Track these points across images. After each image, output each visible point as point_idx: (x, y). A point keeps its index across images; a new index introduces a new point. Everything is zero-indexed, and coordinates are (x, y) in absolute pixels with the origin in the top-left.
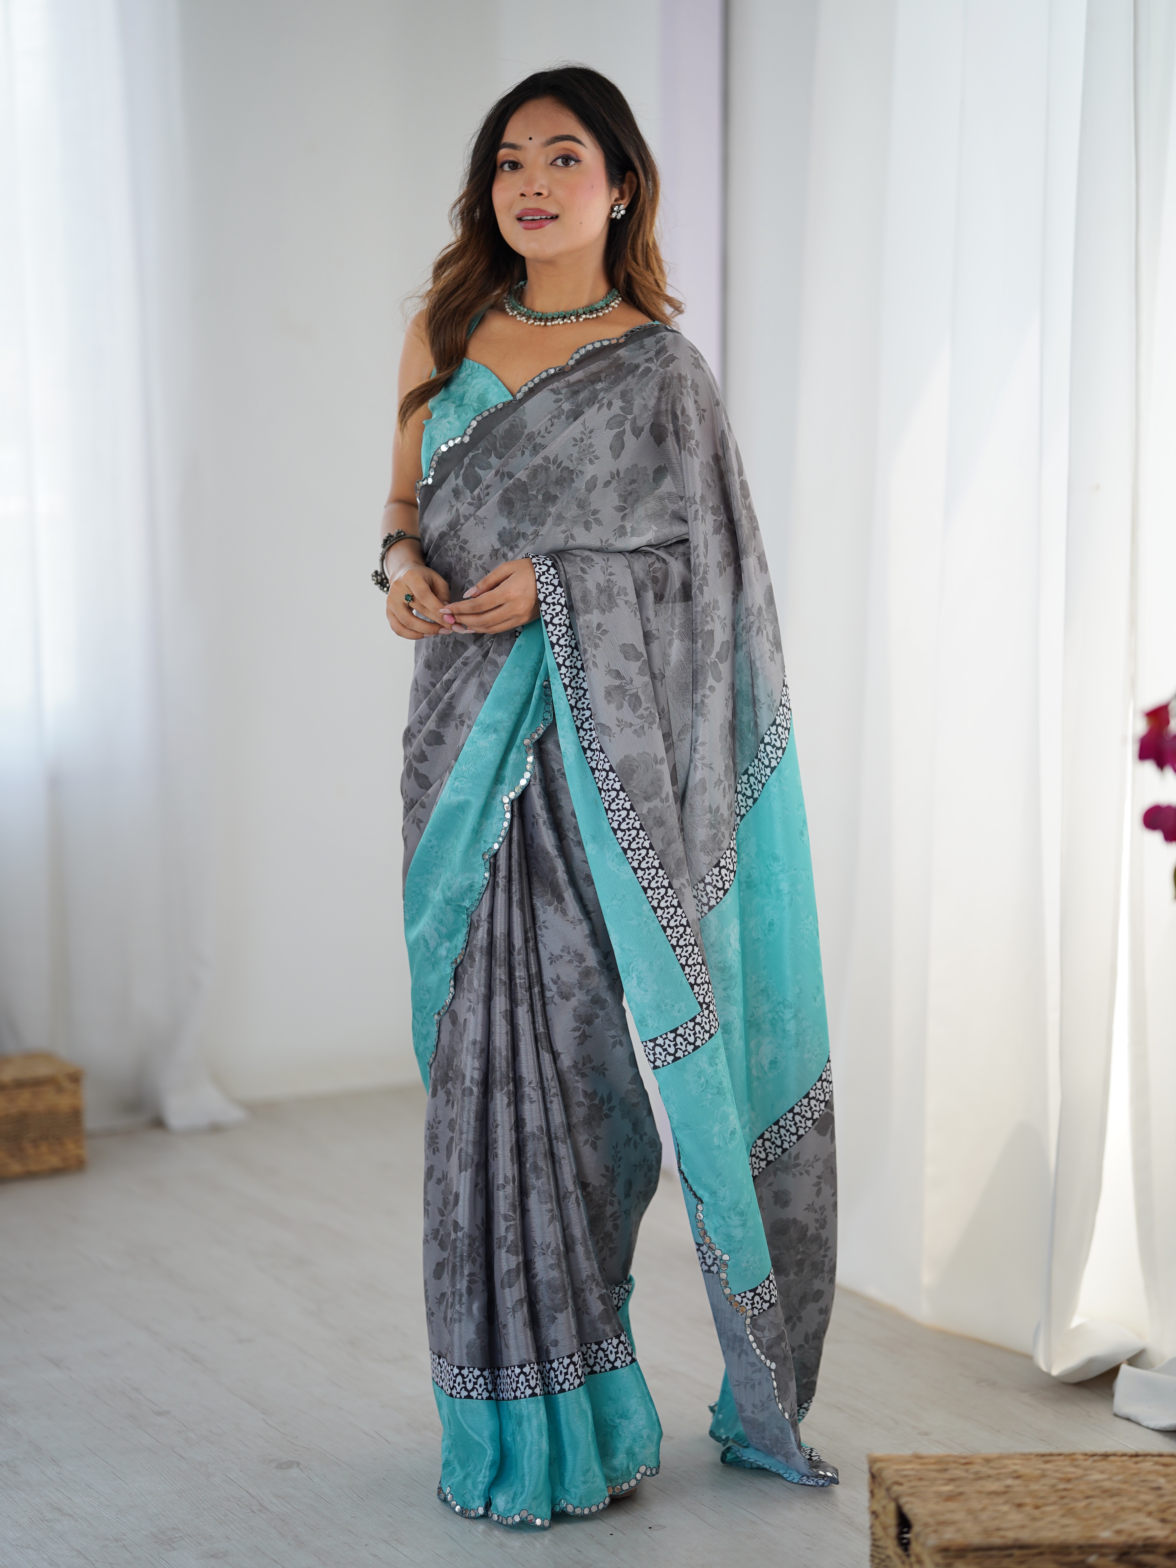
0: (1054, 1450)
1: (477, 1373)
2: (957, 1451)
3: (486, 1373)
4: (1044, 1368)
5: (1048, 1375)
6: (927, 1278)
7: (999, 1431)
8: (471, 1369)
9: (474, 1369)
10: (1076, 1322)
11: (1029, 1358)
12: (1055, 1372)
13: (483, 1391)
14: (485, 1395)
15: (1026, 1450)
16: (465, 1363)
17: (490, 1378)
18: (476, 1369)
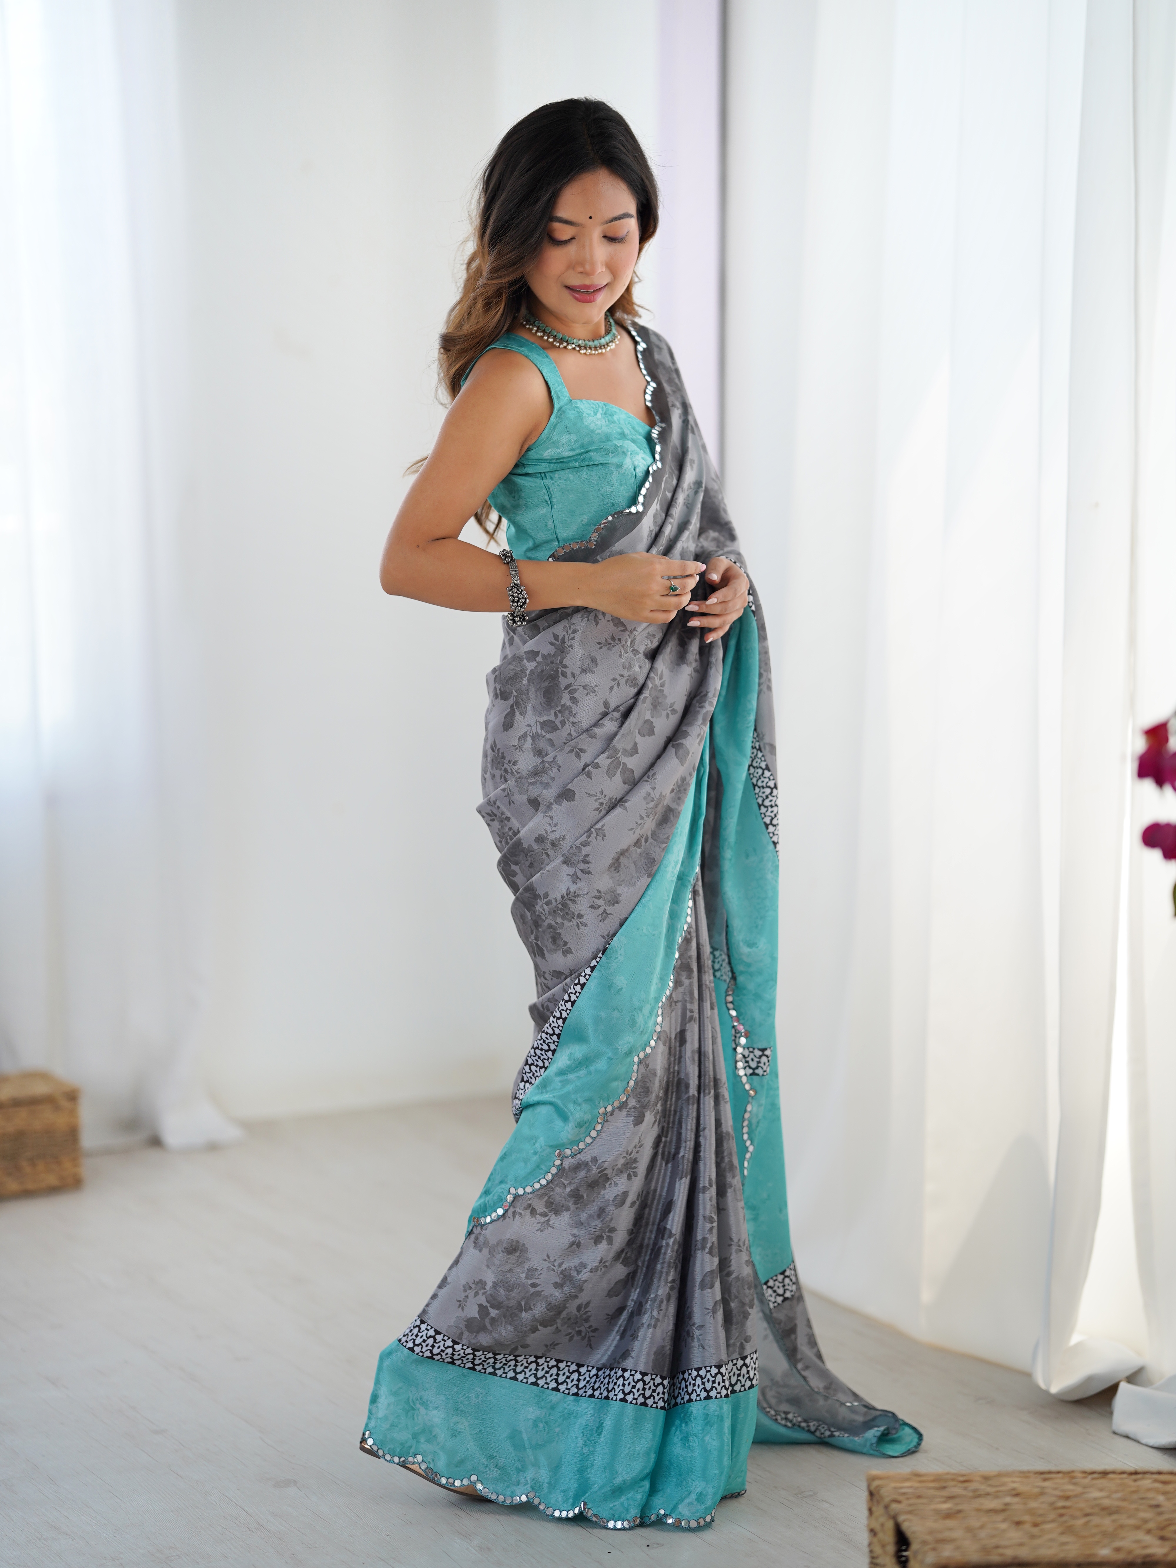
0: (1053, 1468)
1: (658, 1380)
2: (955, 1468)
3: (666, 1382)
4: (1043, 1386)
5: (1047, 1393)
6: (927, 1295)
7: (997, 1449)
8: (654, 1376)
9: (656, 1376)
10: (1075, 1339)
11: (1028, 1375)
12: (1054, 1390)
13: (659, 1400)
14: (661, 1404)
15: (1025, 1468)
16: (650, 1371)
17: (668, 1388)
18: (659, 1376)
